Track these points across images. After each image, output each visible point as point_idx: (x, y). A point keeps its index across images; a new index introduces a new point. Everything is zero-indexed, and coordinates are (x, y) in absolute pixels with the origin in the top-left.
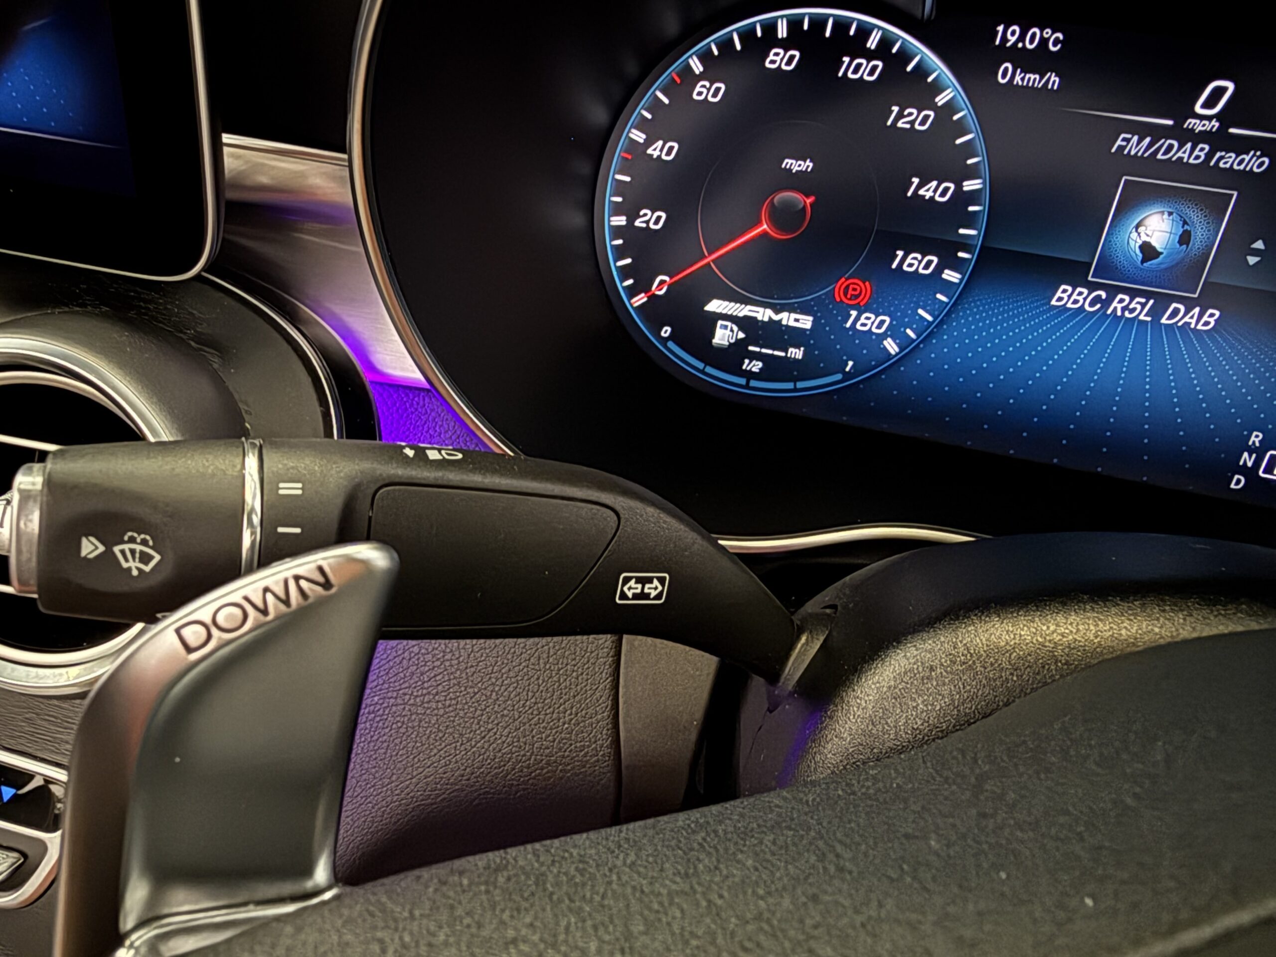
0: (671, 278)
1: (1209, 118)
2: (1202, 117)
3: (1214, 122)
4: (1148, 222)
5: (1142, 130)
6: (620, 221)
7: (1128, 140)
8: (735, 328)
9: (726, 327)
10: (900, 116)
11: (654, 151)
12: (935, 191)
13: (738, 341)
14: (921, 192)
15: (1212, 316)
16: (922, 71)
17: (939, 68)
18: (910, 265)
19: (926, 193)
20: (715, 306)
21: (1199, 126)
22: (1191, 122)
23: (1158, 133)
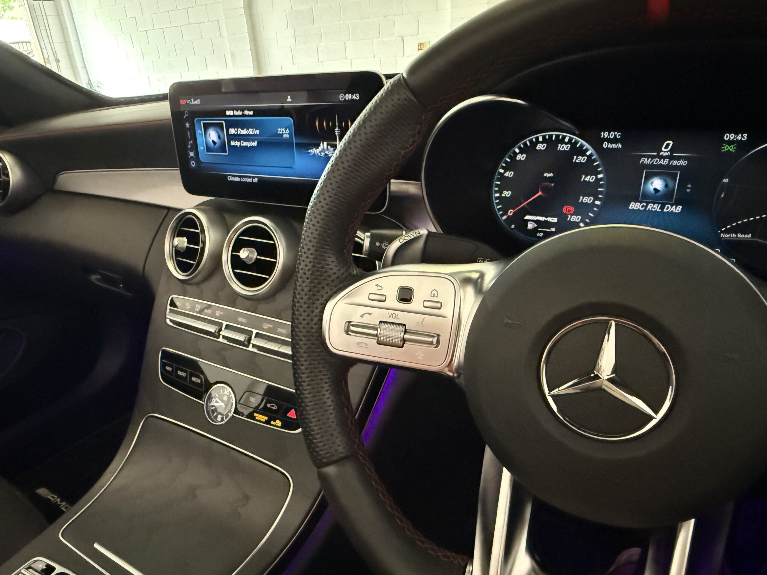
0: (514, 210)
1: (667, 152)
2: (665, 152)
3: (668, 152)
4: (654, 182)
5: (648, 157)
6: (497, 195)
7: (644, 160)
8: (534, 223)
9: (531, 224)
10: (577, 159)
11: (507, 174)
12: (590, 178)
13: (535, 227)
14: (586, 179)
15: (679, 208)
16: (582, 146)
17: (587, 145)
18: (585, 200)
19: (587, 179)
20: (527, 217)
21: (664, 154)
22: (661, 153)
23: (653, 157)
